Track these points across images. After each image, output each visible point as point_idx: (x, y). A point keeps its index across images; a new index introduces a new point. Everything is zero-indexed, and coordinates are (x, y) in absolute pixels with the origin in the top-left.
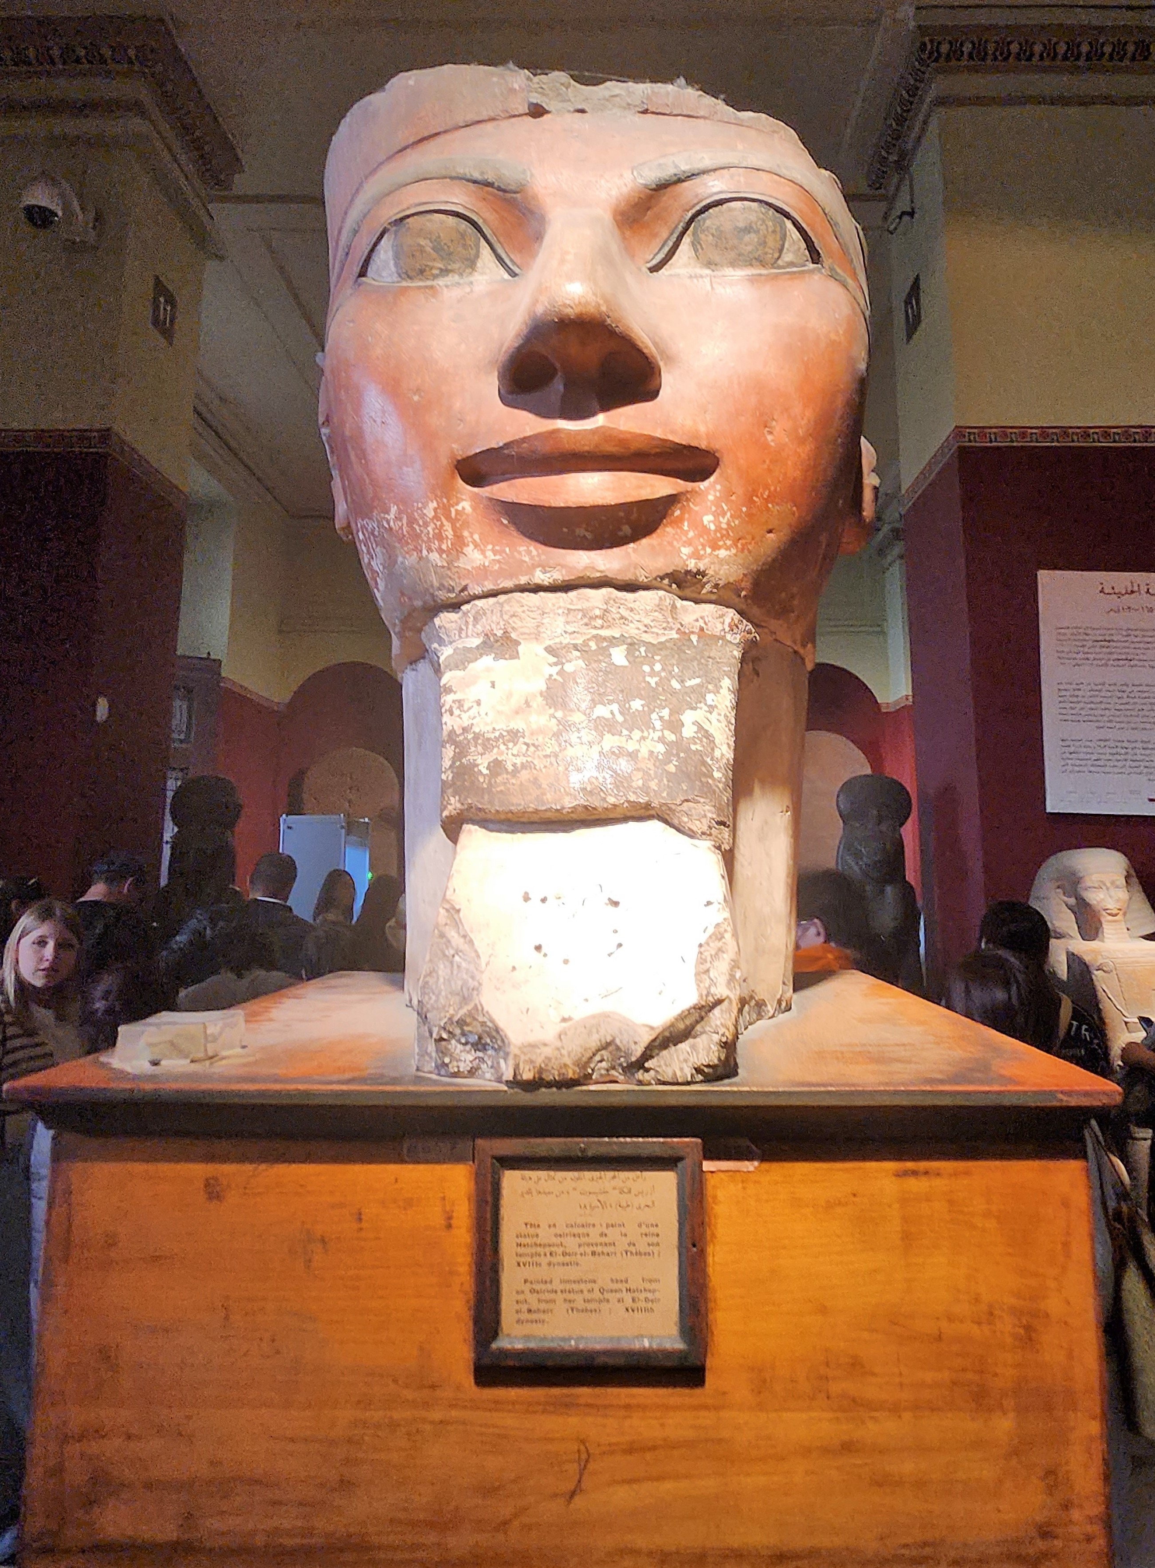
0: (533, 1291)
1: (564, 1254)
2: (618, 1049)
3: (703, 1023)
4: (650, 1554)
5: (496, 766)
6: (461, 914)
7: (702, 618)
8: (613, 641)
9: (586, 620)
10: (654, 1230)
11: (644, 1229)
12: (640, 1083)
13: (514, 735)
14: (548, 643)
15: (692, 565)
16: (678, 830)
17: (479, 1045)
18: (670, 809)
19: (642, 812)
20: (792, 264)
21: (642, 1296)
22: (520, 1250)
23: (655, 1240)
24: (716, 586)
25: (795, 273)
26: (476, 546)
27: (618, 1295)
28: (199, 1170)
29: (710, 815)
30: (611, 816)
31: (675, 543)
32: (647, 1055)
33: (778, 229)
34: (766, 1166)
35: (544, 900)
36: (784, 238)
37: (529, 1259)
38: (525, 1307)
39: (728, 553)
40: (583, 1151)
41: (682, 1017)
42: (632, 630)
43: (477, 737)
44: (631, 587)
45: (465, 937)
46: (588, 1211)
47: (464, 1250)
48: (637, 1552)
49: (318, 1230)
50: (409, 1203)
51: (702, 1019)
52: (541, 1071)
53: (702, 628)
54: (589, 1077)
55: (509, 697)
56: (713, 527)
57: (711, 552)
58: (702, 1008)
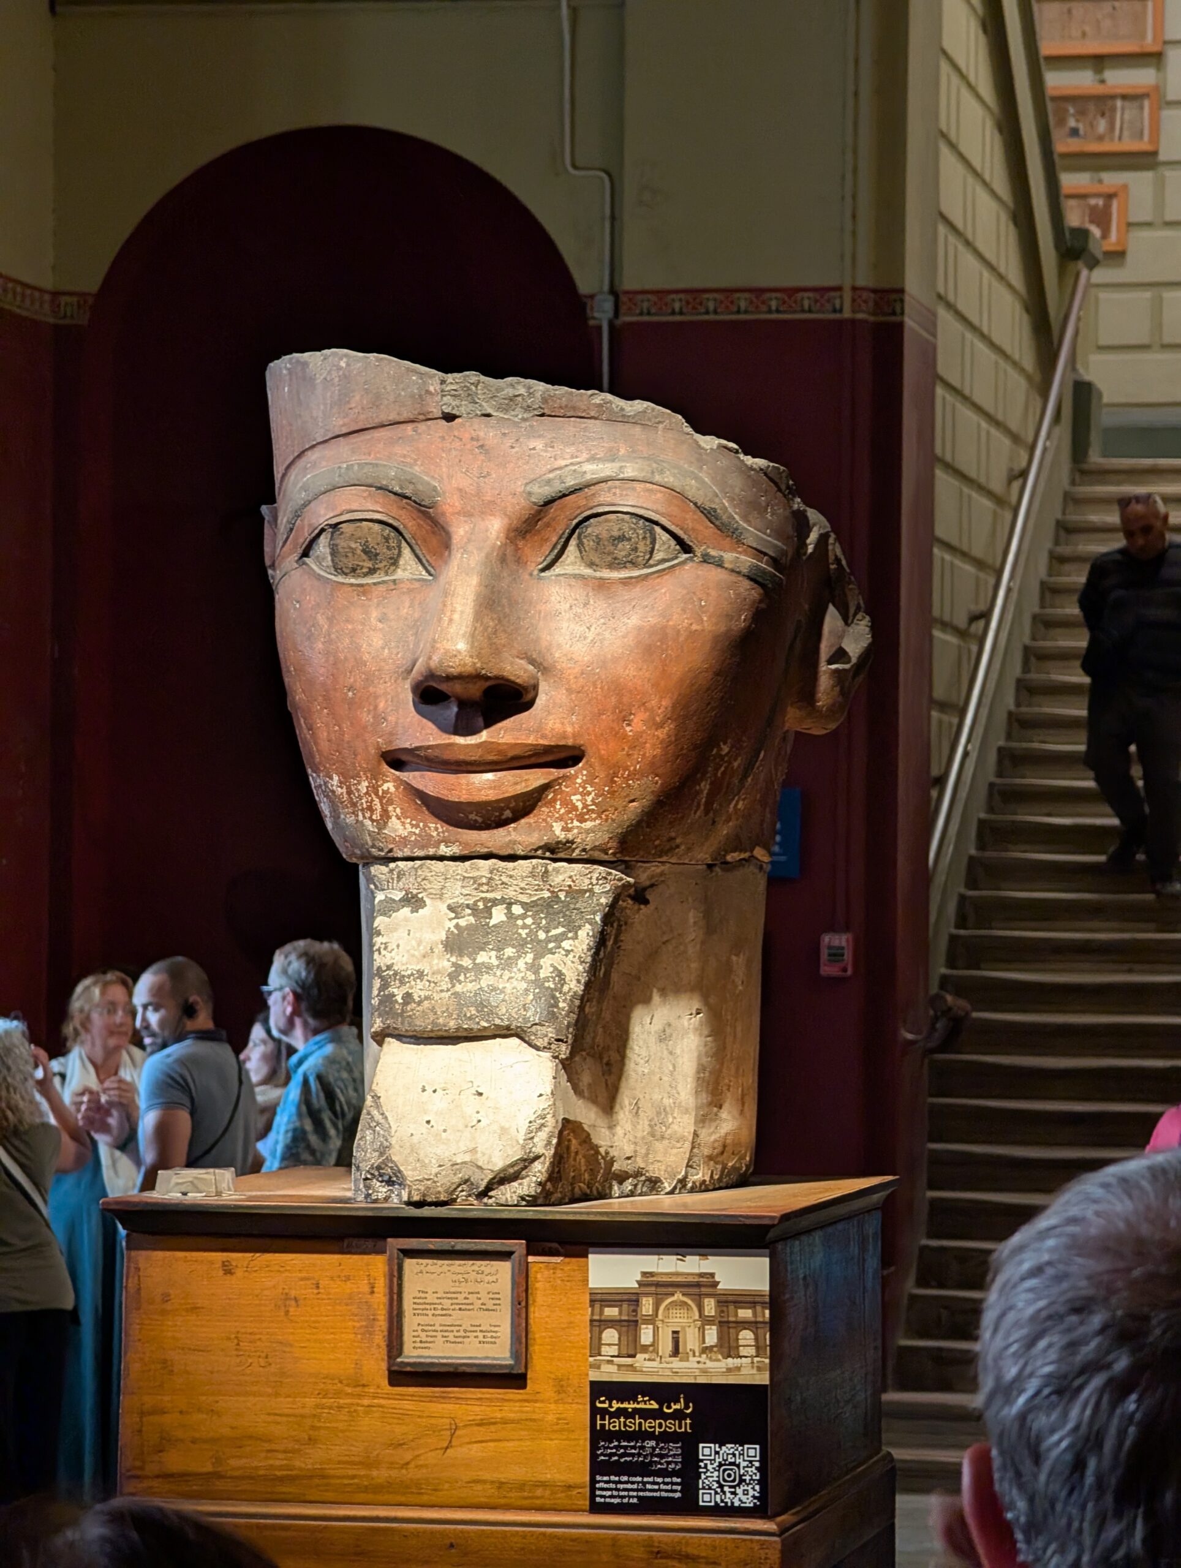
0: (423, 1330)
1: (442, 1309)
2: (472, 1184)
3: (527, 1170)
4: (492, 1482)
5: (408, 997)
6: (381, 1100)
7: (570, 877)
8: (495, 902)
9: (475, 886)
10: (497, 1296)
11: (491, 1296)
12: (486, 1205)
13: (421, 975)
14: (450, 902)
15: (562, 836)
16: (529, 1045)
17: (390, 1182)
18: (523, 1030)
19: (505, 1032)
20: (664, 561)
21: (489, 1335)
22: (416, 1306)
23: (498, 1302)
24: (584, 850)
25: (664, 570)
26: (398, 817)
27: (475, 1334)
28: (219, 1257)
29: (550, 1035)
30: (484, 1034)
31: (549, 819)
32: (489, 1188)
33: (648, 535)
34: (567, 1260)
35: (435, 1091)
36: (653, 542)
37: (420, 1312)
38: (418, 1339)
39: (593, 824)
40: (453, 1247)
41: (512, 1165)
42: (510, 893)
43: (396, 974)
44: (512, 858)
45: (383, 1114)
46: (457, 1284)
47: (382, 1307)
48: (484, 1482)
49: (293, 1293)
50: (348, 1278)
51: (526, 1167)
52: (424, 1195)
53: (570, 886)
54: (455, 1200)
55: (419, 943)
56: (580, 805)
57: (578, 824)
58: (525, 1160)
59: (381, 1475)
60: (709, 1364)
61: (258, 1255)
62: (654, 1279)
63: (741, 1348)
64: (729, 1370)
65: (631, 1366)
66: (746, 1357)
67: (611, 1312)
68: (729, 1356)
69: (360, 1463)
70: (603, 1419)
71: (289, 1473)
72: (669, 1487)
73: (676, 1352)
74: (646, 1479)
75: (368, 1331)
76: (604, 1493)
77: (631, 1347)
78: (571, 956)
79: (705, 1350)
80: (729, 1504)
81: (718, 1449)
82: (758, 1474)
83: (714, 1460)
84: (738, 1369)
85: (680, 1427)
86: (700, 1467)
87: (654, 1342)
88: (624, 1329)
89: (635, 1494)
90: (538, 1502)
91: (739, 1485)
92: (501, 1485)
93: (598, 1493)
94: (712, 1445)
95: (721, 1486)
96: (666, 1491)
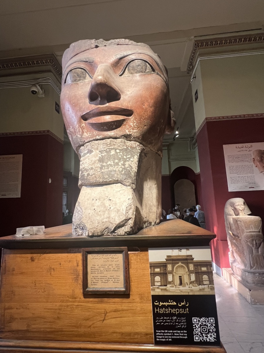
0: (94, 279)
1: (101, 271)
2: (109, 229)
3: (127, 223)
4: (120, 333)
5: (88, 175)
6: (80, 203)
7: (131, 144)
8: (112, 149)
9: (106, 145)
10: (118, 266)
11: (116, 266)
12: (114, 235)
13: (92, 168)
14: (99, 150)
15: (128, 133)
16: (124, 185)
17: (82, 229)
18: (122, 181)
19: (116, 182)
20: (148, 72)
21: (116, 279)
22: (92, 270)
24: (134, 137)
25: (149, 74)
26: (86, 132)
27: (112, 279)
28: (29, 256)
29: (130, 182)
30: (111, 183)
31: (125, 129)
32: (115, 229)
34: (141, 252)
35: (96, 200)
36: (146, 66)
37: (93, 272)
38: (93, 282)
39: (136, 131)
40: (103, 250)
41: (122, 222)
42: (116, 147)
43: (85, 169)
44: (116, 138)
45: (81, 208)
46: (105, 262)
47: (81, 270)
48: (116, 333)
49: (53, 267)
50: (70, 261)
51: (126, 222)
52: (93, 234)
53: (131, 146)
54: (103, 234)
55: (92, 161)
56: (132, 126)
57: (132, 130)
58: (126, 220)
59: (82, 330)
60: (193, 288)
61: (42, 254)
62: (171, 258)
63: (204, 282)
64: (200, 290)
65: (166, 289)
66: (206, 285)
67: (157, 270)
68: (200, 285)
69: (74, 326)
70: (157, 309)
71: (51, 330)
72: (183, 334)
73: (181, 284)
74: (174, 332)
75: (76, 279)
76: (159, 337)
77: (165, 283)
78: (133, 162)
79: (191, 283)
80: (205, 341)
81: (199, 320)
82: (215, 329)
83: (198, 324)
84: (204, 289)
85: (185, 312)
86: (193, 327)
87: (173, 280)
88: (162, 276)
89: (171, 337)
90: (136, 340)
91: (208, 333)
92: (122, 334)
93: (157, 337)
94: (197, 318)
95: (202, 334)
96: (182, 336)
